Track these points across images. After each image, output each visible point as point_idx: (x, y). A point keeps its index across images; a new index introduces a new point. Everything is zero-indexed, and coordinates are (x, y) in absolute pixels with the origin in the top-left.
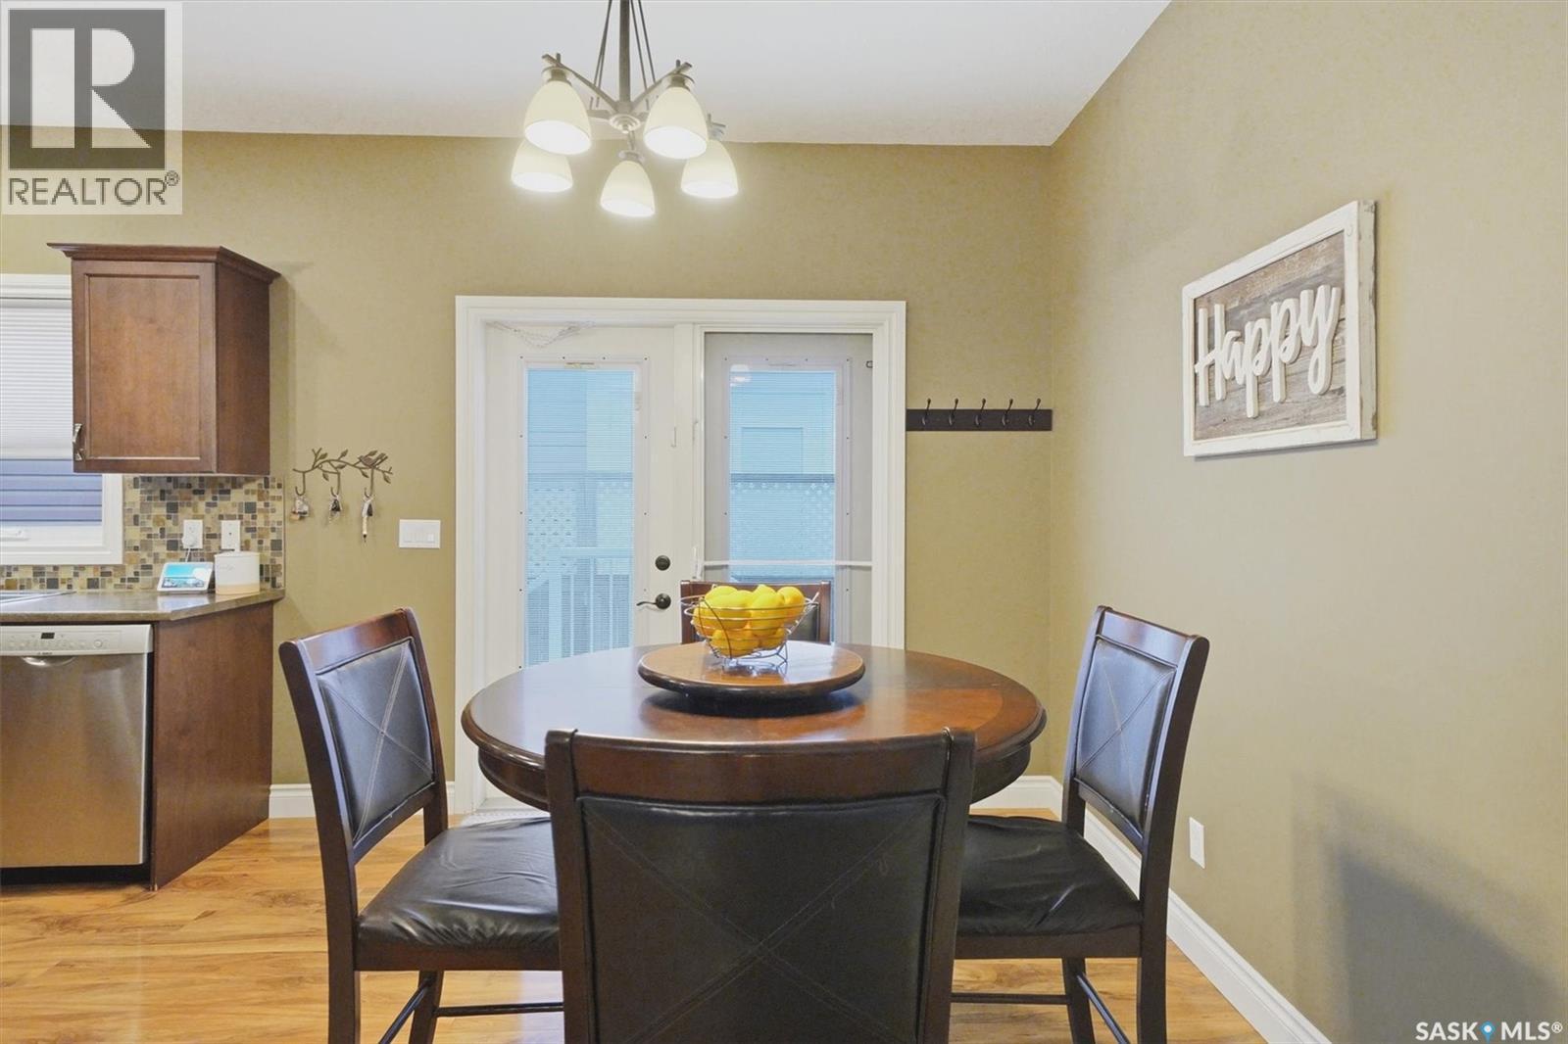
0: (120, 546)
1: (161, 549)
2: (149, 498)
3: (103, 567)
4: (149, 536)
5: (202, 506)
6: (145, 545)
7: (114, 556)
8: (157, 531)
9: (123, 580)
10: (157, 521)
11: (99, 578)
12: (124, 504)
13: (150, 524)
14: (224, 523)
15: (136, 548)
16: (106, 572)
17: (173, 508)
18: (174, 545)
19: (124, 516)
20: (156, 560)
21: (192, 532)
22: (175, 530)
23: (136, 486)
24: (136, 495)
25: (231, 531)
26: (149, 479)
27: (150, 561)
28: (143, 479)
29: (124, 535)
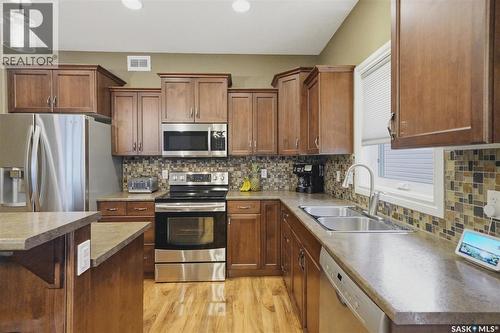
0: (443, 204)
1: (470, 213)
2: (461, 168)
3: (434, 217)
4: (461, 200)
6: (459, 207)
7: (439, 211)
8: (467, 197)
9: (445, 231)
10: (466, 189)
11: (432, 225)
12: (445, 173)
13: (461, 191)
15: (452, 208)
16: (435, 221)
17: (478, 178)
18: (479, 211)
19: (445, 182)
20: (466, 221)
22: (480, 198)
23: (452, 159)
24: (452, 165)
26: (460, 153)
27: (462, 222)
28: (457, 152)
29: (445, 197)
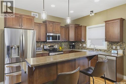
1: (111, 49)
2: (110, 44)
5: (115, 45)
6: (109, 48)
7: (106, 49)
8: (110, 47)
9: (107, 51)
11: (105, 51)
12: (107, 44)
14: (118, 46)
16: (105, 50)
17: (112, 45)
18: (112, 48)
21: (114, 47)
22: (112, 47)
25: (118, 48)
29: (107, 47)
